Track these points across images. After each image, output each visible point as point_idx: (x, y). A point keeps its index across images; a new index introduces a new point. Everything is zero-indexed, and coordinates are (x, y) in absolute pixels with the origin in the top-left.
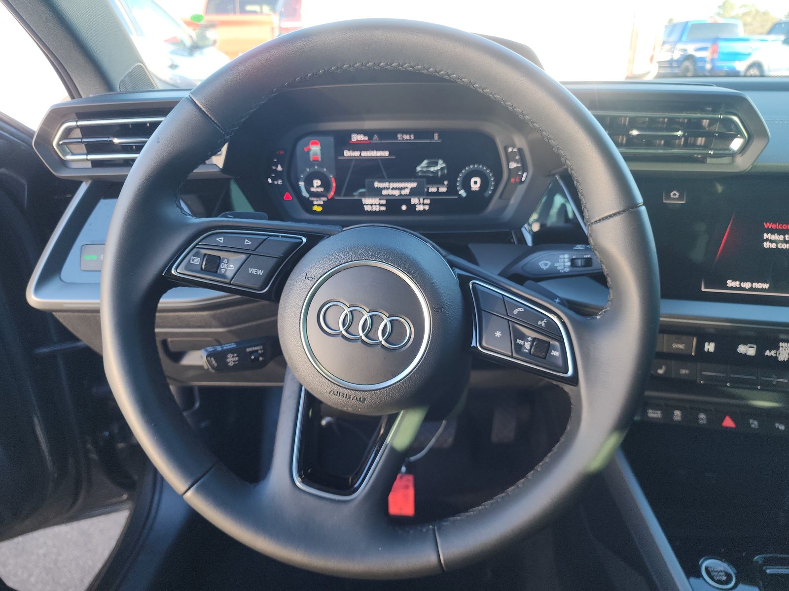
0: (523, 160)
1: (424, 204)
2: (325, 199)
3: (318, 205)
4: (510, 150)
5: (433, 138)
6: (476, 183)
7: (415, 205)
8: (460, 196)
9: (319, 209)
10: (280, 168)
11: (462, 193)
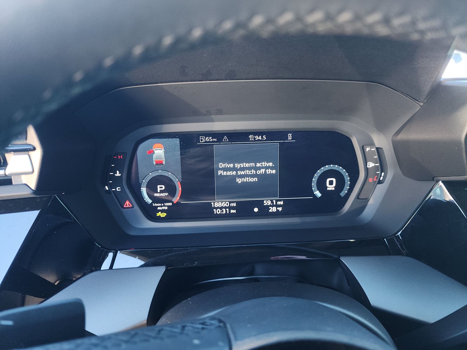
0: (381, 160)
1: (277, 206)
2: (170, 204)
3: (162, 211)
4: (368, 149)
5: (287, 138)
6: (331, 183)
7: (268, 207)
8: (315, 196)
9: (163, 215)
10: (118, 174)
11: (318, 194)
